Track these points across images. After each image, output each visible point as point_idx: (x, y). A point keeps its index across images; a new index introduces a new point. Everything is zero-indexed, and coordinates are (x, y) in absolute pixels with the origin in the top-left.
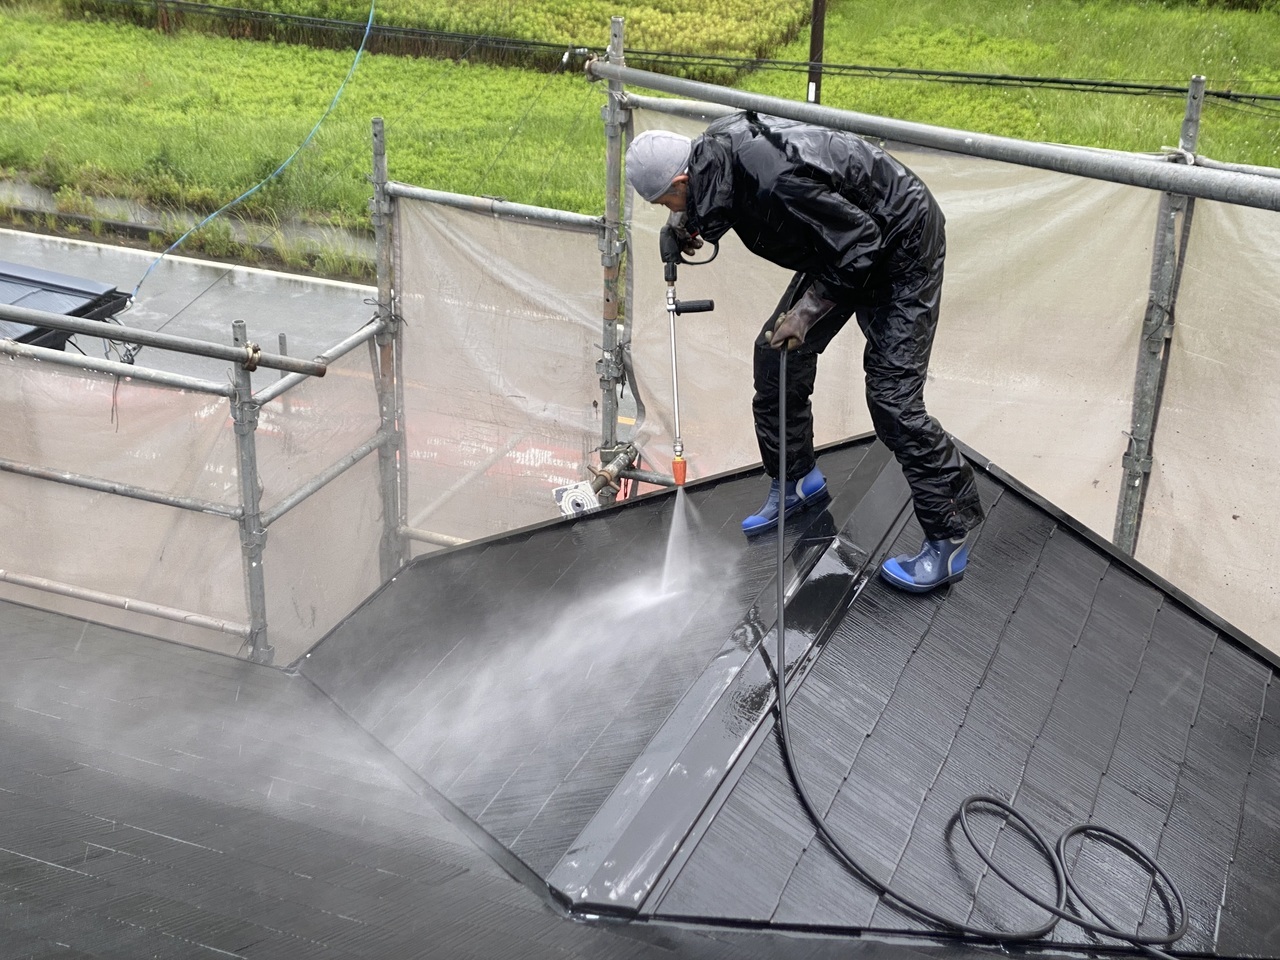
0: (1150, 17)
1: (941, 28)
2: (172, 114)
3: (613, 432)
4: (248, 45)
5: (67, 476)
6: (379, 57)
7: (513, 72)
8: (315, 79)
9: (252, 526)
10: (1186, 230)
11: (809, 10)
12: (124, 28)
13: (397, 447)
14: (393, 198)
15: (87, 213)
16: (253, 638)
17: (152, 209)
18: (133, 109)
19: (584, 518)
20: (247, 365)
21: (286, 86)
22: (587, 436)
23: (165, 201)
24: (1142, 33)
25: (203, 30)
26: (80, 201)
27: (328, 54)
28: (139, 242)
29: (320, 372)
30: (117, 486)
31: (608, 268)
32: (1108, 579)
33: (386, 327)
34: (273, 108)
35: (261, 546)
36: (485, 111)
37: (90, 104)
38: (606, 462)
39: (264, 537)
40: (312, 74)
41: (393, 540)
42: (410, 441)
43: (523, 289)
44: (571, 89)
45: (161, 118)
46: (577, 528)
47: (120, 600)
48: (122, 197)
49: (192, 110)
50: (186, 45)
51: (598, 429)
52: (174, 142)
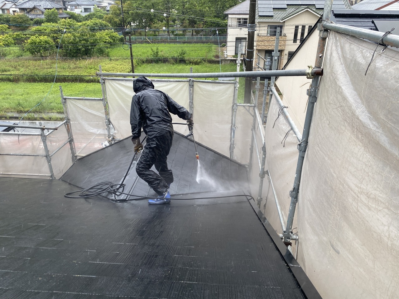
0: (184, 67)
1: (153, 71)
2: (20, 97)
3: (110, 133)
4: (32, 83)
5: (12, 154)
6: (57, 83)
7: (82, 83)
8: (46, 88)
9: (48, 157)
10: (193, 90)
11: (131, 69)
12: (8, 83)
13: (72, 141)
14: (65, 99)
15: (5, 115)
16: (51, 176)
17: (18, 113)
18: (11, 97)
19: (107, 147)
20: (43, 129)
21: (41, 90)
22: (105, 135)
23: (21, 112)
24: (183, 69)
25: (23, 82)
26: (4, 113)
27: (48, 83)
28: (17, 119)
29: (56, 129)
30: (22, 154)
31: (105, 106)
32: (190, 143)
33: (67, 121)
34: (39, 94)
35: (50, 160)
36: (78, 90)
37: (3, 96)
38: (109, 138)
39: (51, 159)
40: (46, 87)
41: (74, 157)
42: (74, 140)
43: (90, 112)
44: (93, 85)
45: (18, 98)
46: (106, 149)
47: (26, 174)
48: (12, 112)
49: (23, 95)
50: (20, 84)
51: (107, 133)
52: (21, 101)
